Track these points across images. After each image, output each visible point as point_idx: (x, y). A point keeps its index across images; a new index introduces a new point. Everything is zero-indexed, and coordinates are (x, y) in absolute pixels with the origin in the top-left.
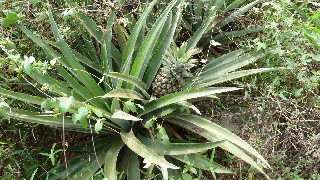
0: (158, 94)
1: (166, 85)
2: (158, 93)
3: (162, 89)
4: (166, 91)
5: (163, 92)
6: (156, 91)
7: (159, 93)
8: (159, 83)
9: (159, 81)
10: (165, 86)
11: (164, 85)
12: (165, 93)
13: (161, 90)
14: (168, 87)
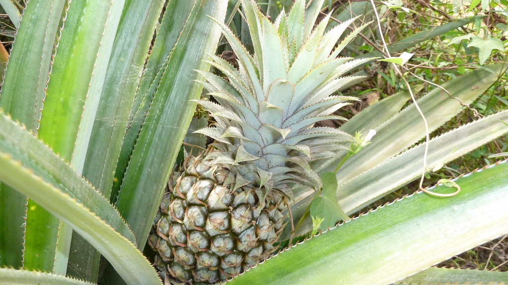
0: (189, 271)
1: (229, 218)
2: (191, 261)
3: (210, 239)
4: (230, 245)
5: (214, 254)
6: (182, 254)
7: (195, 263)
8: (195, 211)
9: (190, 205)
10: (226, 223)
11: (219, 217)
12: (224, 257)
13: (204, 243)
14: (237, 225)
